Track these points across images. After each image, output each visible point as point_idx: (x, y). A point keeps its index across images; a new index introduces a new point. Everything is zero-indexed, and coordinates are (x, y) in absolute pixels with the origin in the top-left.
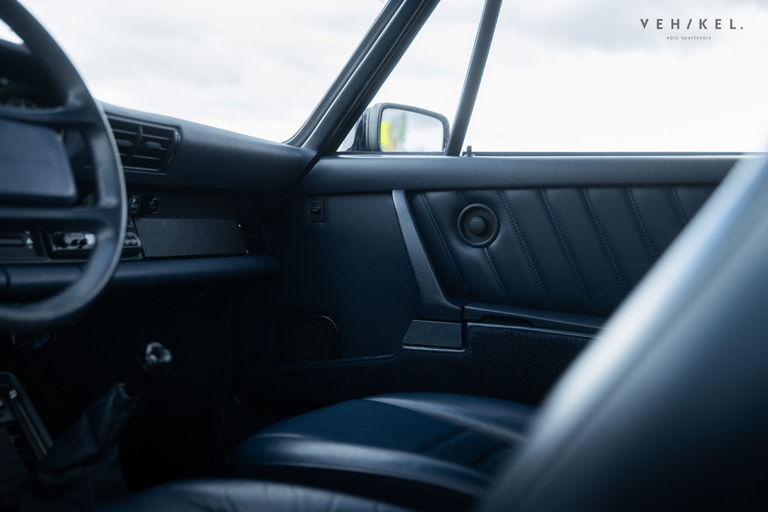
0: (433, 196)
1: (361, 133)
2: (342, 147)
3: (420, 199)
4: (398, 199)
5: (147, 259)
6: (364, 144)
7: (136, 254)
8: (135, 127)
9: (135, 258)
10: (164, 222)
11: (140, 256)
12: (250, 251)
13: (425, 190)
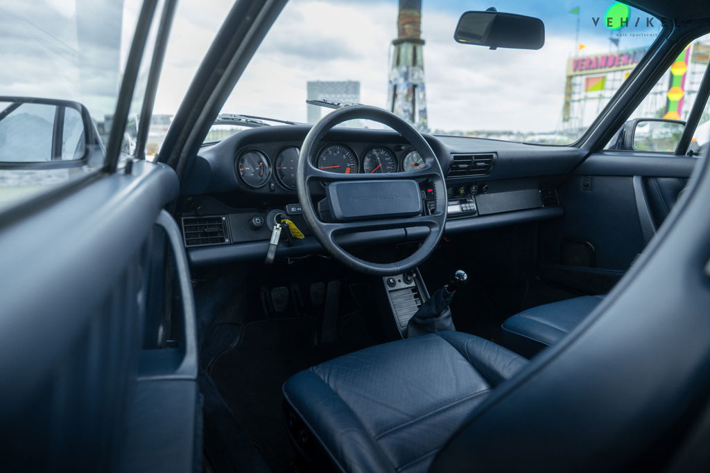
0: (663, 180)
1: (622, 135)
2: (606, 147)
3: (652, 182)
4: (636, 182)
5: (480, 216)
6: (623, 143)
7: (475, 214)
8: (470, 157)
9: (474, 216)
10: (492, 195)
11: (477, 214)
12: (545, 205)
13: (656, 177)
